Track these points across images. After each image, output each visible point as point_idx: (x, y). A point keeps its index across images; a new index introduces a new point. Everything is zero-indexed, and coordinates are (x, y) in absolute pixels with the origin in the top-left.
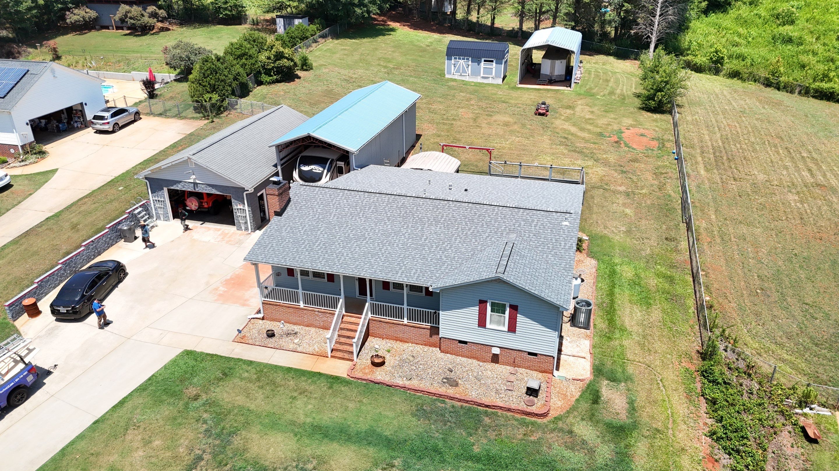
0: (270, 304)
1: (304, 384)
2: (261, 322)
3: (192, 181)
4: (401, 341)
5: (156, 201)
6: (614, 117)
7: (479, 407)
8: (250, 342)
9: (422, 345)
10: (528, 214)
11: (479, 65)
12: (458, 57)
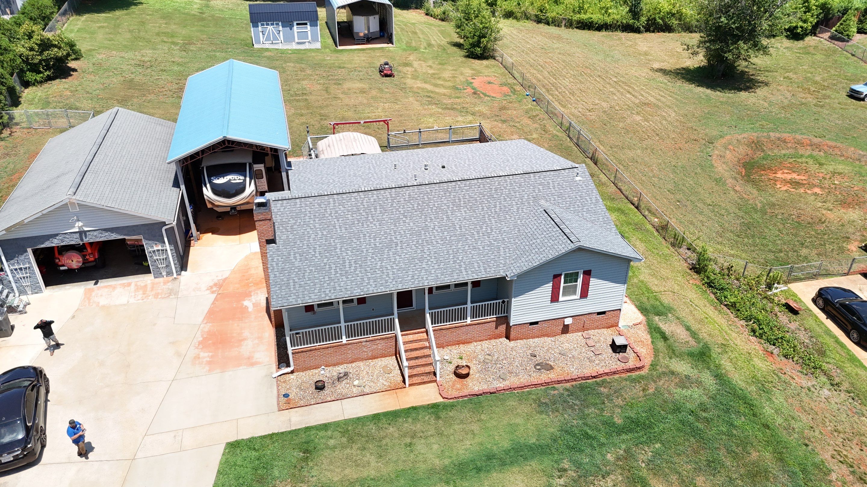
0: (302, 352)
1: (407, 425)
2: (292, 376)
3: (77, 230)
4: (463, 343)
5: (16, 270)
6: (452, 68)
7: (588, 381)
8: (302, 403)
9: (486, 340)
10: (539, 177)
11: (291, 29)
12: (265, 23)
